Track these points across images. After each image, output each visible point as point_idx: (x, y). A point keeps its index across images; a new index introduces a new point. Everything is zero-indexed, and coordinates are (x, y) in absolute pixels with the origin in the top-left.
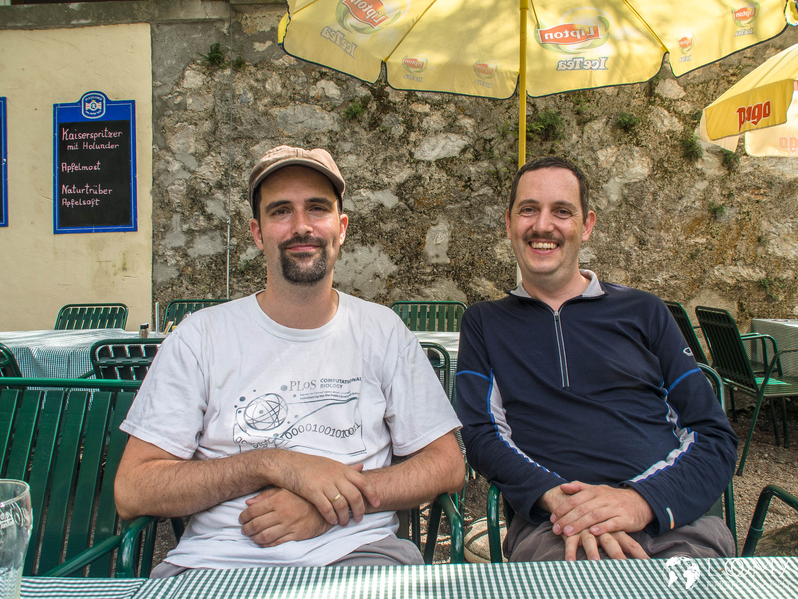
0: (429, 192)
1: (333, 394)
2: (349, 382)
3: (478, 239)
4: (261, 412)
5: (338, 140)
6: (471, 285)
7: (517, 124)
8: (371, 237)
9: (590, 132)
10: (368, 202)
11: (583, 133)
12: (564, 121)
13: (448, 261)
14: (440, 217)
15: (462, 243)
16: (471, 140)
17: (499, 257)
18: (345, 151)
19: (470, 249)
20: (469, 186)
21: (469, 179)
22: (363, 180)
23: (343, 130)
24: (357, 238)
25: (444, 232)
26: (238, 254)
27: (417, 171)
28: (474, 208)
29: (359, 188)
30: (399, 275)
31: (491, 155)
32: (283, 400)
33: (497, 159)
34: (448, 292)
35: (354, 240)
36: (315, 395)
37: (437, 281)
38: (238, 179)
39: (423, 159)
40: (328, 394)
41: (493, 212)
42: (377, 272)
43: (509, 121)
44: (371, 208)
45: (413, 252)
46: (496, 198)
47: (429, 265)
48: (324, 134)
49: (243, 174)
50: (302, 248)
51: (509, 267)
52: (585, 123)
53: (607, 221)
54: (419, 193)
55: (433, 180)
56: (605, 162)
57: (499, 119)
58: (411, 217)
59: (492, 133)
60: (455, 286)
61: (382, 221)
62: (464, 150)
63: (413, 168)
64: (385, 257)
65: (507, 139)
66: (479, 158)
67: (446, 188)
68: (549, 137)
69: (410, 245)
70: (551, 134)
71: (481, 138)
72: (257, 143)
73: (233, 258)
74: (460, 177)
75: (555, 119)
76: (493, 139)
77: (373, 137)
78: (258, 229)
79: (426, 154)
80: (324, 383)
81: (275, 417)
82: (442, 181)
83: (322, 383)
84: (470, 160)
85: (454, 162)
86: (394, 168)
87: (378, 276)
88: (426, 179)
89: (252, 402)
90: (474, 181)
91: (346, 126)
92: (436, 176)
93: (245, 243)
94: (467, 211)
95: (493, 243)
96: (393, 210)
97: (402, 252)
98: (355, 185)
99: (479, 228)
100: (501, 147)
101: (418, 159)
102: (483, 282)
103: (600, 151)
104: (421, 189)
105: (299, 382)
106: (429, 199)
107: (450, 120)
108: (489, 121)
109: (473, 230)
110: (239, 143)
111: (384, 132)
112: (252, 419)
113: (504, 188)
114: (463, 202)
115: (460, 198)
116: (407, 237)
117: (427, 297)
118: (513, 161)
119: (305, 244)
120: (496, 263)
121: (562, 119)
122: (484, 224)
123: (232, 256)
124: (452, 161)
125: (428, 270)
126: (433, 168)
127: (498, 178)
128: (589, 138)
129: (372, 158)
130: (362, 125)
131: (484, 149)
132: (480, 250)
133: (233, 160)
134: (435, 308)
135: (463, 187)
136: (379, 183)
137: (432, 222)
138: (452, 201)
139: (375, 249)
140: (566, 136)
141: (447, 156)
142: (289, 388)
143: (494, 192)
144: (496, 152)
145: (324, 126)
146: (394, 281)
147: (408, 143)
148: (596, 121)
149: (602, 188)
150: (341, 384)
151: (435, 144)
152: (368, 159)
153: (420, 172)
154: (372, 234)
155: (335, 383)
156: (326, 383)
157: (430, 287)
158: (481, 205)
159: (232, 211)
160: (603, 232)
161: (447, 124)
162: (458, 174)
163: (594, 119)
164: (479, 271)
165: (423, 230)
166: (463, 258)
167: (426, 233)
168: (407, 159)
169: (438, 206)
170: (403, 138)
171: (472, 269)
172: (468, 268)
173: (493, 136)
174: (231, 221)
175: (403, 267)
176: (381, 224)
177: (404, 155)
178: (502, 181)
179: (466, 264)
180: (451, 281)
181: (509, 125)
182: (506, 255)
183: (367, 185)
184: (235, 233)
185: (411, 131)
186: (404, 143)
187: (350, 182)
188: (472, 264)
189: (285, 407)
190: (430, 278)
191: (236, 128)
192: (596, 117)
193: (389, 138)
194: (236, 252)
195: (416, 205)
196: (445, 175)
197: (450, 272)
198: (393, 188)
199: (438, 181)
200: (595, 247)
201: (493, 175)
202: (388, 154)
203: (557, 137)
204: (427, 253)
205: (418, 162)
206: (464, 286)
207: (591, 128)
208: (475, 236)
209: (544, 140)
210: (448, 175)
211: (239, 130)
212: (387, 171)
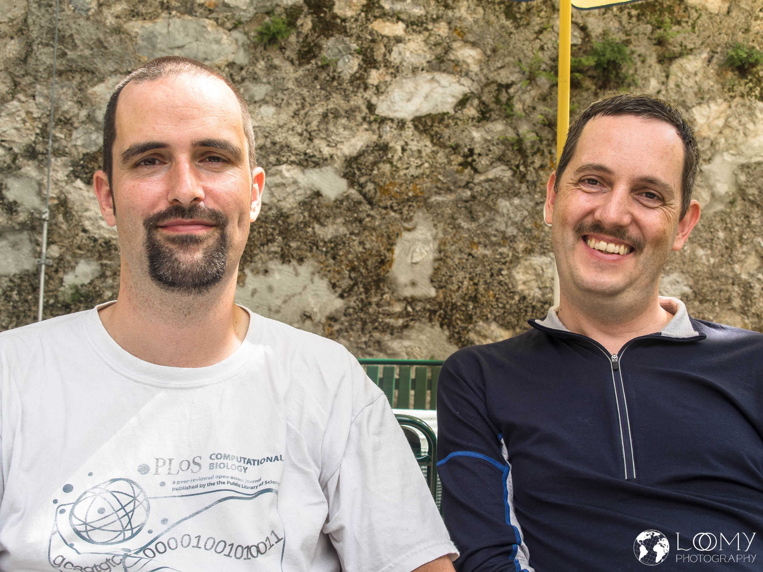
0: (402, 173)
1: (232, 481)
2: (259, 462)
3: (485, 256)
4: (101, 511)
5: (243, 80)
6: (472, 336)
7: (555, 60)
8: (298, 248)
9: (680, 74)
10: (294, 188)
11: (667, 77)
12: (635, 56)
13: (433, 293)
14: (419, 216)
15: (457, 261)
16: (476, 85)
17: (520, 287)
18: (257, 98)
19: (470, 273)
20: (470, 164)
21: (471, 151)
22: (286, 149)
23: (254, 62)
24: (273, 249)
25: (426, 242)
26: (61, 274)
27: (380, 136)
28: (479, 201)
29: (279, 162)
30: (345, 315)
31: (508, 111)
32: (142, 491)
33: (520, 118)
34: (431, 347)
35: (268, 253)
36: (199, 483)
37: (413, 327)
38: (64, 143)
39: (391, 115)
40: (222, 480)
41: (511, 209)
42: (308, 309)
43: (540, 54)
44: (300, 198)
45: (372, 277)
46: (517, 185)
47: (399, 300)
48: (219, 68)
49: (75, 134)
50: (184, 228)
51: (539, 305)
52: (672, 59)
53: (710, 228)
54: (384, 174)
55: (409, 152)
56: (706, 128)
57: (523, 51)
58: (368, 216)
59: (512, 73)
60: (444, 337)
61: (318, 221)
62: (463, 103)
63: (374, 132)
64: (322, 284)
65: (537, 85)
66: (488, 115)
67: (431, 166)
68: (609, 82)
69: (366, 264)
70: (612, 76)
71: (493, 82)
72: (102, 80)
73: (51, 282)
74: (455, 149)
75: (620, 51)
76: (513, 83)
77: (305, 76)
78: (108, 188)
79: (396, 108)
80: (216, 461)
81: (125, 520)
82: (424, 154)
83: (212, 461)
84: (473, 119)
85: (446, 122)
86: (341, 130)
87: (309, 317)
88: (396, 151)
89: (85, 493)
90: (480, 155)
91: (258, 55)
92: (413, 146)
93: (74, 255)
94: (466, 208)
95: (511, 262)
96: (338, 203)
97: (353, 275)
98: (272, 159)
99: (487, 236)
100: (528, 98)
101: (383, 115)
102: (493, 331)
103: (698, 107)
104: (386, 168)
105: (170, 460)
106: (401, 185)
107: (439, 50)
108: (506, 52)
109: (476, 240)
110: (68, 80)
111: (324, 67)
112: (85, 524)
113: (531, 169)
114: (460, 191)
115: (455, 183)
116: (361, 249)
117: (395, 354)
118: (547, 122)
119: (189, 220)
120: (517, 298)
121: (633, 52)
122: (497, 230)
123: (49, 278)
124: (441, 120)
125: (398, 308)
126: (409, 131)
127: (521, 151)
128: (678, 86)
129: (302, 112)
130: (286, 56)
131: (498, 101)
132: (488, 275)
133: (57, 109)
134: (408, 372)
135: (460, 164)
136: (314, 156)
137: (406, 225)
138: (440, 189)
139: (305, 270)
140: (640, 82)
141: (434, 112)
142: (153, 470)
143: (513, 176)
144: (518, 107)
145: (219, 54)
146: (337, 327)
147: (366, 88)
148: (690, 57)
149: (701, 171)
150: (246, 466)
151: (413, 90)
152: (296, 114)
153: (387, 137)
154: (299, 243)
155: (235, 462)
156: (219, 462)
157: (401, 338)
158: (492, 197)
159: (52, 198)
160: (703, 247)
161: (433, 57)
162: (452, 142)
163: (688, 54)
164: (486, 311)
165: (389, 237)
166: (459, 288)
167: (393, 244)
168: (363, 115)
169: (416, 197)
170: (358, 79)
171: (475, 308)
172: (466, 306)
173: (513, 78)
174: (50, 215)
175: (353, 301)
176: (317, 226)
177: (358, 108)
178: (527, 157)
179: (463, 298)
180: (438, 329)
181: (540, 61)
182: (534, 284)
183: (293, 158)
184: (56, 238)
185: (371, 68)
186: (358, 87)
187: (263, 153)
188: (475, 299)
189: (145, 503)
190: (400, 322)
191: (64, 54)
192: (691, 50)
193: (333, 79)
194: (57, 271)
195: (378, 194)
196: (428, 143)
197: (434, 312)
198: (338, 164)
199: (416, 154)
200: (688, 272)
201: (512, 145)
202: (331, 106)
203: (623, 82)
204: (395, 279)
205: (383, 120)
206: (460, 338)
207: (682, 68)
208: (480, 251)
209: (600, 88)
210: (434, 145)
211: (69, 57)
212: (328, 136)
